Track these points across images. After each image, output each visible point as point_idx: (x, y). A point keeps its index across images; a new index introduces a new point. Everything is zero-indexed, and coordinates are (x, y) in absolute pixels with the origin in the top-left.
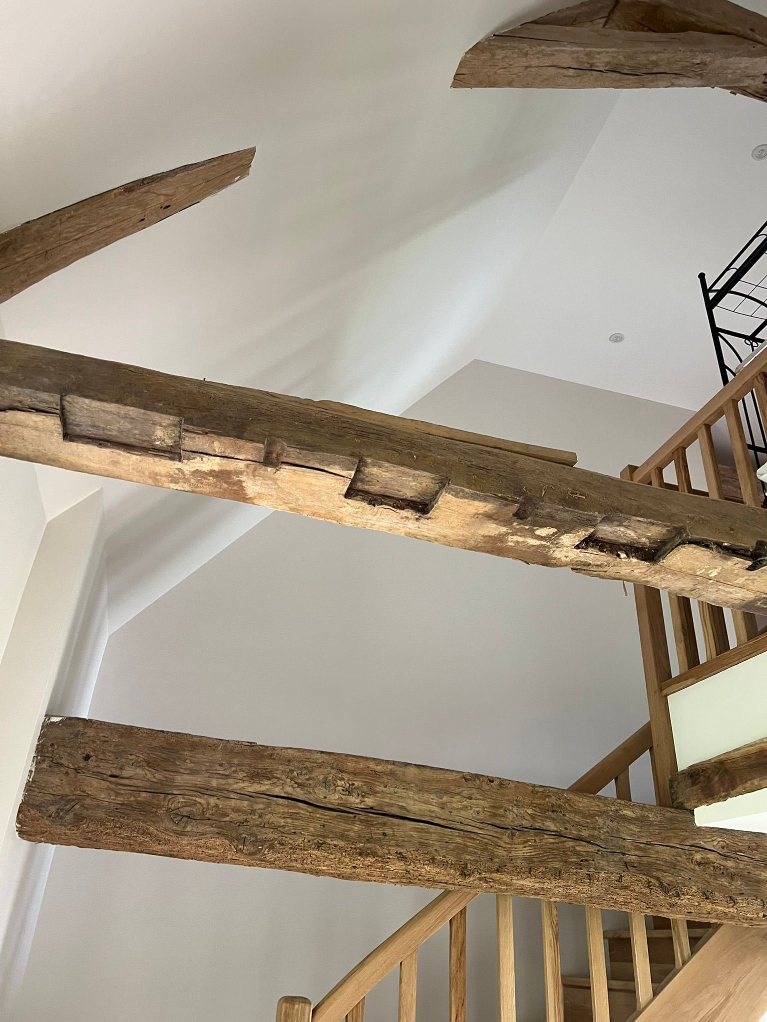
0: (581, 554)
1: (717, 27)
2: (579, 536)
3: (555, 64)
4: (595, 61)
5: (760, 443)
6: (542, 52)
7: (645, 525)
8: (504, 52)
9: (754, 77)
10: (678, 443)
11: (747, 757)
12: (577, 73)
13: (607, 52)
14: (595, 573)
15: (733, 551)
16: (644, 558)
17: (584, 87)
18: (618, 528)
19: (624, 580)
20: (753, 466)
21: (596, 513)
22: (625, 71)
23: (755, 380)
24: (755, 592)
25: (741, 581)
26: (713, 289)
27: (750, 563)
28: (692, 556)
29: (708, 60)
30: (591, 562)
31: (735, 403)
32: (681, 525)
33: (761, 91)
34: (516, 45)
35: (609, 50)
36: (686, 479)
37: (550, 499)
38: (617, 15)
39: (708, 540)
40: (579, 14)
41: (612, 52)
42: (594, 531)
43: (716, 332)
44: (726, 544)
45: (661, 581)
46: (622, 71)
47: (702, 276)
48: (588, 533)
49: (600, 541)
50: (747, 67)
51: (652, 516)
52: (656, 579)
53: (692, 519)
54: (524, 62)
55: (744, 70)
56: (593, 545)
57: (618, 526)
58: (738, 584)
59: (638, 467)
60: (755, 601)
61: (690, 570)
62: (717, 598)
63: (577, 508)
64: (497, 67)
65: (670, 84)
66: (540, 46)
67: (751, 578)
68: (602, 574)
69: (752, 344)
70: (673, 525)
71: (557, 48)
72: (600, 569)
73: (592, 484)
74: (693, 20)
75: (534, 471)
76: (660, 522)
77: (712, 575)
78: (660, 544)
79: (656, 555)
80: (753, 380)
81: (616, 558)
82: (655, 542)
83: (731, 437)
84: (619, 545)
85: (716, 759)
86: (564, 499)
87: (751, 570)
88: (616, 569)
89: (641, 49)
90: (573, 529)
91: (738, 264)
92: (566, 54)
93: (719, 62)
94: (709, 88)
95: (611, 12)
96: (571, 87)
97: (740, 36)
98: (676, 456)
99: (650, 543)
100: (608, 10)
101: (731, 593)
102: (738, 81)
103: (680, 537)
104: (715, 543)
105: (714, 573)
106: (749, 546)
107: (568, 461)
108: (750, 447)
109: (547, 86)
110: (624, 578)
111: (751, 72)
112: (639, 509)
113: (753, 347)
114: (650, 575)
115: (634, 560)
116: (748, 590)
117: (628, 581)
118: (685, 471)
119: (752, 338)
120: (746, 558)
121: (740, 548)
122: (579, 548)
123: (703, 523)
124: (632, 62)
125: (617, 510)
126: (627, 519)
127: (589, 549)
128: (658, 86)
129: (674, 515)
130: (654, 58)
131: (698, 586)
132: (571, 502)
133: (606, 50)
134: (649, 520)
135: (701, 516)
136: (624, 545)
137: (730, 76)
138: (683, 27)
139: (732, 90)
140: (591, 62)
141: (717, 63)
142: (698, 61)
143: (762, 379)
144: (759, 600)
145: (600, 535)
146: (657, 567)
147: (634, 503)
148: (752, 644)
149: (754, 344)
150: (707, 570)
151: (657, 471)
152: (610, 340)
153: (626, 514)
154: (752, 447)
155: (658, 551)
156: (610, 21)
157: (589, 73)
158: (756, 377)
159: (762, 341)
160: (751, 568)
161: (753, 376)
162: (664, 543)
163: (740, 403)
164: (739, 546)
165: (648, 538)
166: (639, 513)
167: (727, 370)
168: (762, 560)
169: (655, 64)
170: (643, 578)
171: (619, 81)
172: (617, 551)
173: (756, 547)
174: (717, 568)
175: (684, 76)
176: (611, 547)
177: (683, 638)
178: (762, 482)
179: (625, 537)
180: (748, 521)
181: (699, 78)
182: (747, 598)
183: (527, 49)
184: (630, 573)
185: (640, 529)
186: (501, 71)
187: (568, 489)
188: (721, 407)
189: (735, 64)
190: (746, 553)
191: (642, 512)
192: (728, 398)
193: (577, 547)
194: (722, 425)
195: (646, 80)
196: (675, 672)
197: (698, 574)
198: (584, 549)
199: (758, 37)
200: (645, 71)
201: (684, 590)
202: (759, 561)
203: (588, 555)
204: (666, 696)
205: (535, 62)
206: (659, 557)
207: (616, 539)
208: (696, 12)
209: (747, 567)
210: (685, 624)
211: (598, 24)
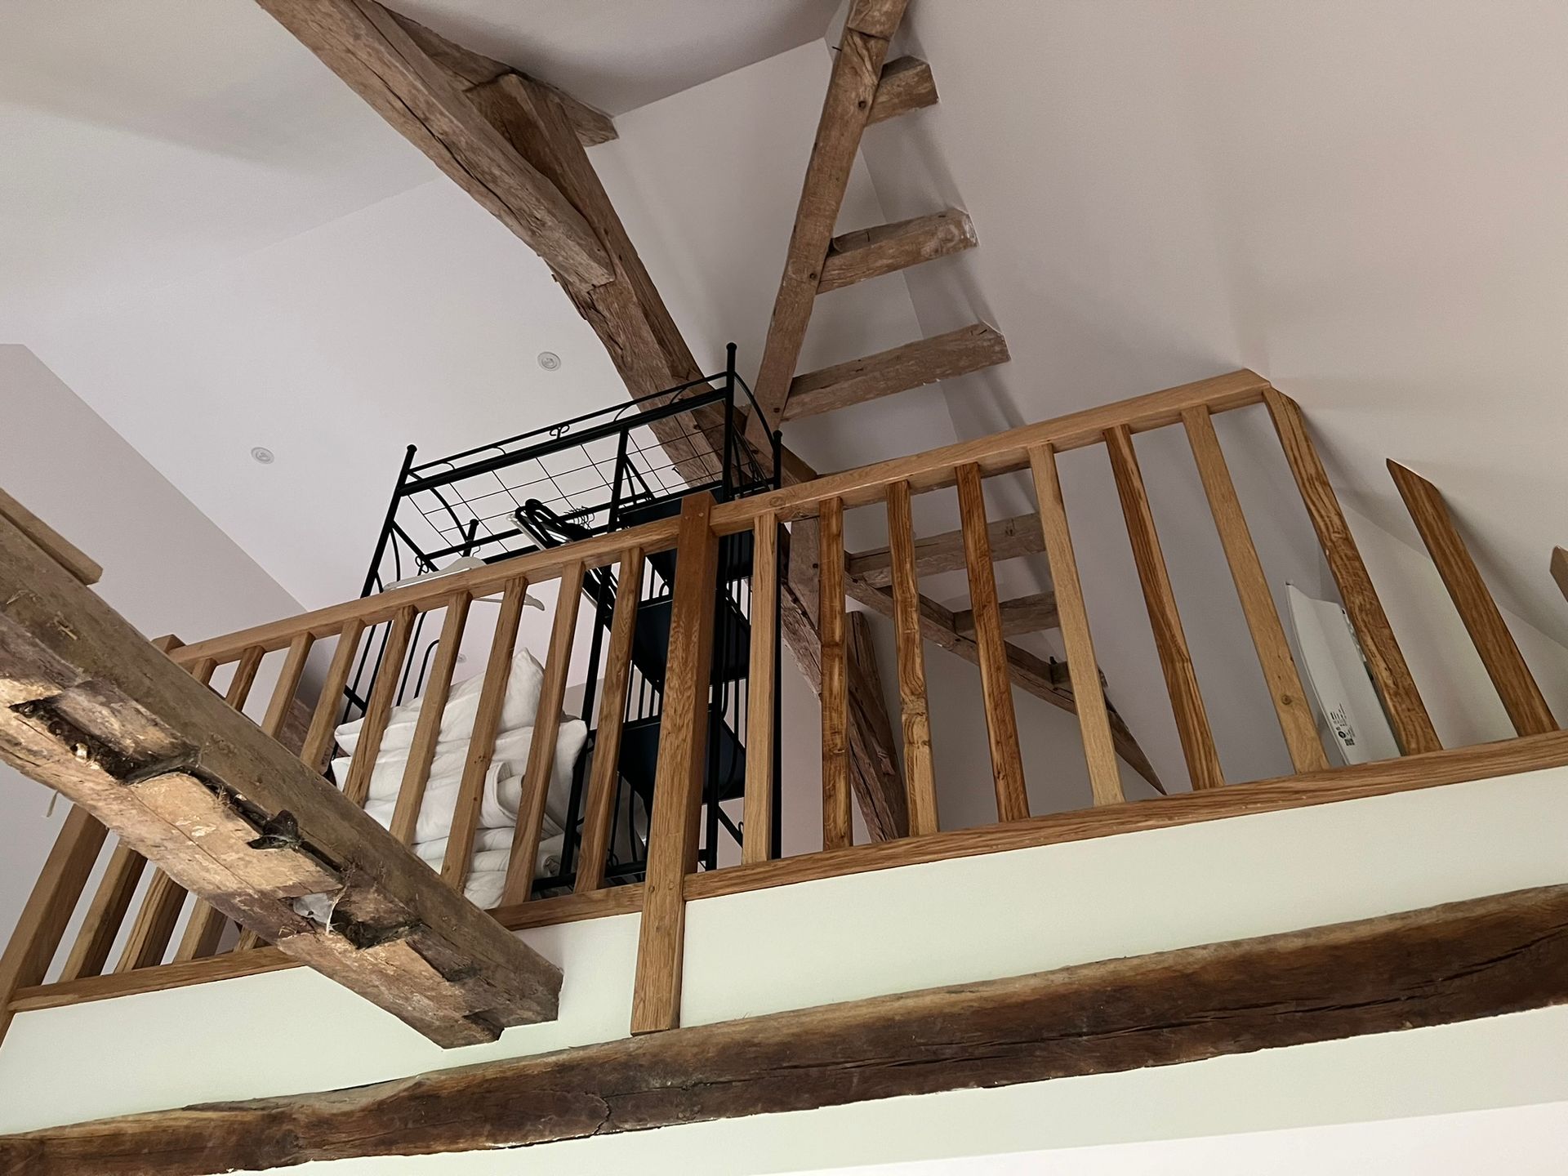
0: (15, 723)
1: (577, 201)
2: (29, 692)
3: (385, 78)
4: (433, 118)
5: (362, 694)
6: (377, 51)
7: (144, 721)
8: (332, 9)
9: (583, 280)
10: (261, 639)
11: (87, 1140)
12: (404, 111)
13: (452, 122)
14: (19, 762)
15: (244, 811)
16: (113, 769)
17: (403, 133)
18: (99, 708)
19: (60, 791)
20: (336, 719)
21: (80, 670)
22: (459, 158)
23: (401, 611)
24: (241, 881)
25: (231, 857)
26: (416, 473)
27: (256, 836)
28: (185, 795)
29: (550, 224)
30: (22, 740)
31: (362, 625)
32: (196, 744)
33: (581, 298)
34: (351, 15)
35: (455, 122)
36: (241, 694)
37: (19, 614)
38: (485, 93)
39: (219, 781)
40: (447, 54)
41: (458, 127)
42: (60, 695)
43: (390, 526)
44: (240, 797)
45: (117, 814)
46: (456, 156)
47: (412, 450)
48: (47, 694)
49: (58, 715)
50: (581, 264)
51: (161, 712)
52: (111, 810)
53: (215, 742)
54: (349, 41)
55: (577, 264)
56: (43, 716)
57: (102, 704)
58: (225, 860)
59: (184, 645)
60: (233, 895)
61: (170, 814)
62: (184, 871)
63: (54, 650)
64: (313, 17)
65: (497, 213)
66: (381, 44)
67: (247, 858)
68: (29, 767)
69: (421, 566)
70: (184, 739)
71: (398, 65)
72: (32, 758)
73: (101, 625)
74: (559, 172)
75: (18, 560)
76: (167, 726)
77: (197, 834)
78: (149, 759)
79: (134, 772)
80: (399, 609)
81: (67, 751)
82: (143, 753)
83: (331, 667)
84: (85, 734)
85: (37, 1135)
86: (41, 625)
87: (253, 848)
88: (56, 768)
89: (489, 151)
90: (27, 676)
91: (458, 464)
92: (405, 81)
93: (557, 234)
94: (535, 253)
95: (481, 85)
96: (388, 119)
97: (591, 227)
98: (247, 655)
99: (135, 751)
100: (480, 79)
101: (208, 871)
102: (566, 270)
103: (185, 760)
104: (227, 790)
105: (200, 832)
106: (269, 812)
107: (83, 574)
108: (349, 692)
109: (361, 93)
110: (61, 787)
111: (581, 270)
112: (148, 694)
113: (421, 570)
114: (105, 800)
115: (95, 766)
116: (233, 874)
117: (65, 794)
118: (246, 683)
119: (426, 560)
120: (255, 827)
121: (255, 809)
122: (18, 711)
123: (227, 755)
124: (472, 156)
125: (116, 680)
126: (122, 700)
127: (34, 719)
128: (484, 204)
129: (194, 725)
130: (497, 172)
131: (166, 843)
132: (49, 633)
133: (454, 119)
134: (154, 717)
135: (229, 744)
136: (93, 737)
137: (561, 258)
138: (545, 169)
139: (555, 275)
140: (427, 114)
141: (557, 235)
142: (539, 216)
143: (409, 614)
144: (240, 895)
145: (64, 705)
146: (124, 790)
147: (147, 682)
148: (193, 966)
149: (425, 568)
150: (194, 824)
151: (208, 663)
152: (252, 451)
153: (125, 691)
154: (351, 694)
155: (139, 767)
156: (475, 92)
157: (419, 124)
158: (404, 608)
159: (434, 569)
160: (254, 845)
161: (402, 604)
162: (155, 759)
163: (368, 630)
164: (257, 807)
165: (136, 742)
166: (145, 700)
167: (376, 581)
168: (275, 838)
169: (495, 180)
170: (92, 799)
171: (448, 163)
172: (77, 742)
173: (277, 818)
174: (208, 826)
175: (516, 218)
176: (70, 731)
177: (96, 926)
178: (337, 745)
179: (101, 726)
180: (287, 779)
181: (530, 233)
182: (225, 885)
183: (362, 32)
184: (75, 784)
185: (132, 724)
186: (314, 26)
187: (59, 613)
188: (342, 622)
189: (572, 250)
190: (260, 821)
191: (150, 700)
192: (356, 615)
193: (15, 708)
194: (330, 645)
195: (475, 187)
196: (51, 977)
197: (177, 824)
198: (25, 716)
199: (608, 245)
200: (479, 176)
201: (143, 841)
202: (270, 839)
203: (25, 727)
204: (13, 1013)
205: (363, 56)
206: (137, 777)
207: (87, 723)
208: (565, 165)
209: (251, 839)
210: (114, 905)
211: (460, 82)
